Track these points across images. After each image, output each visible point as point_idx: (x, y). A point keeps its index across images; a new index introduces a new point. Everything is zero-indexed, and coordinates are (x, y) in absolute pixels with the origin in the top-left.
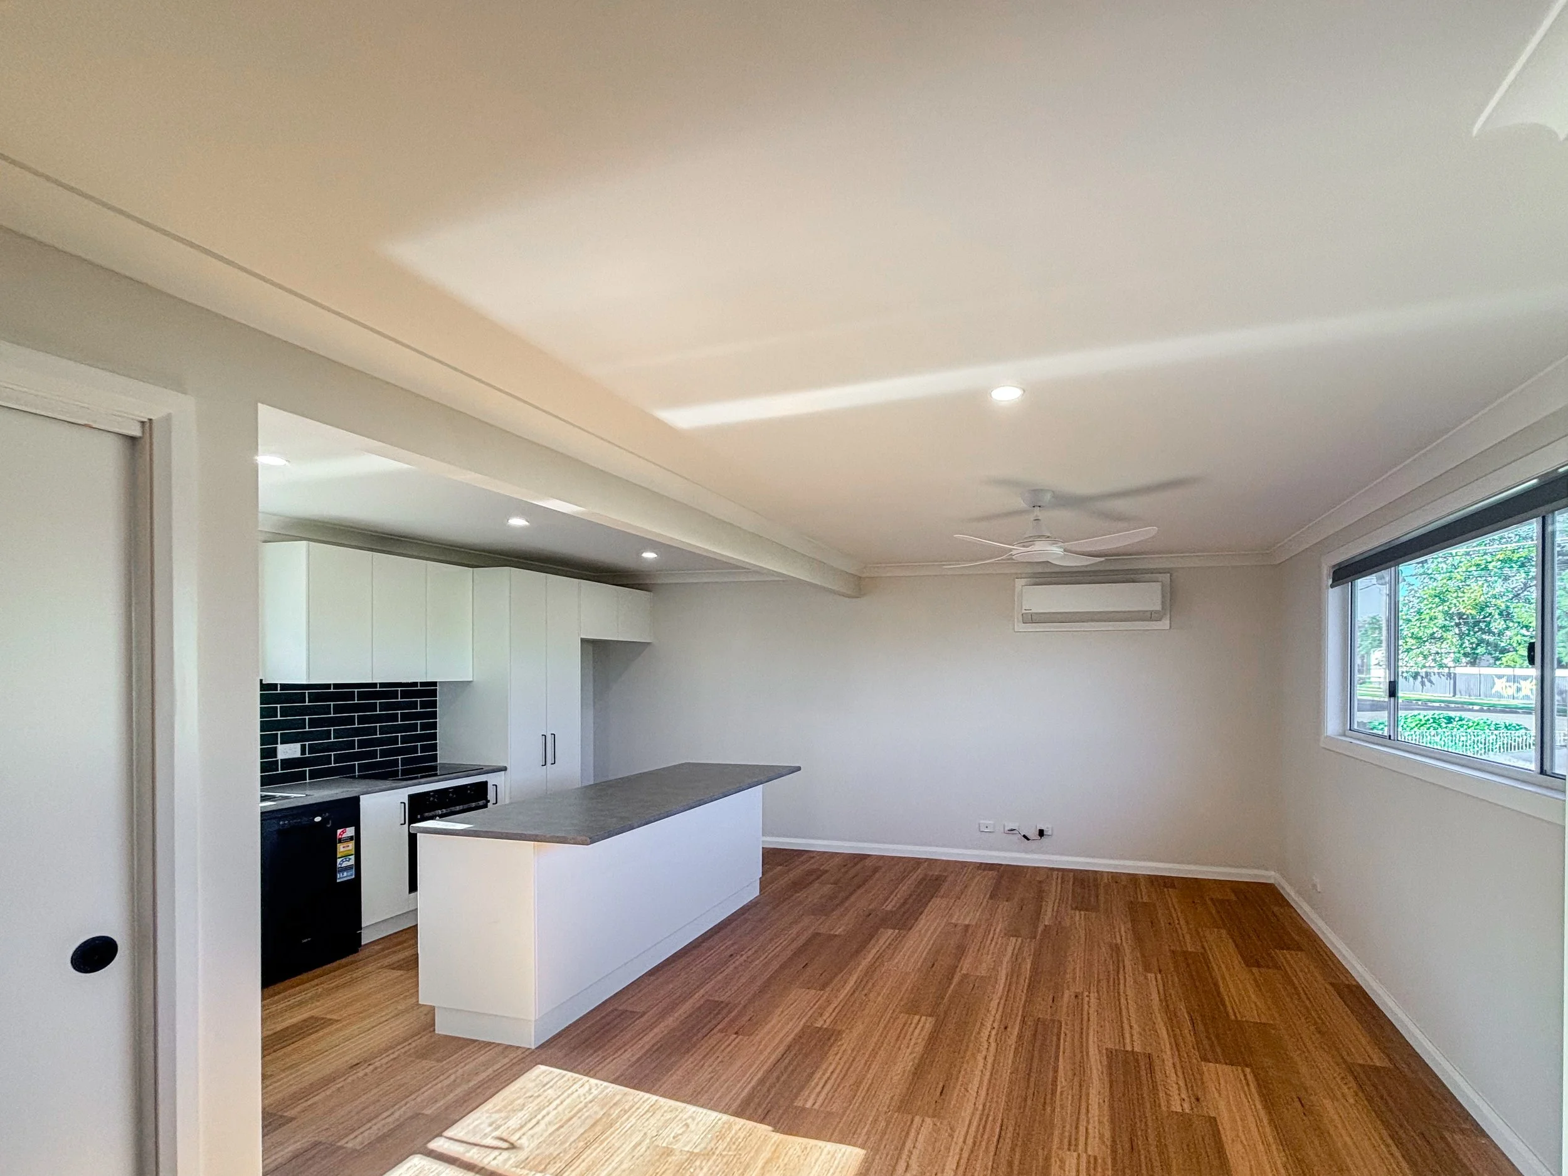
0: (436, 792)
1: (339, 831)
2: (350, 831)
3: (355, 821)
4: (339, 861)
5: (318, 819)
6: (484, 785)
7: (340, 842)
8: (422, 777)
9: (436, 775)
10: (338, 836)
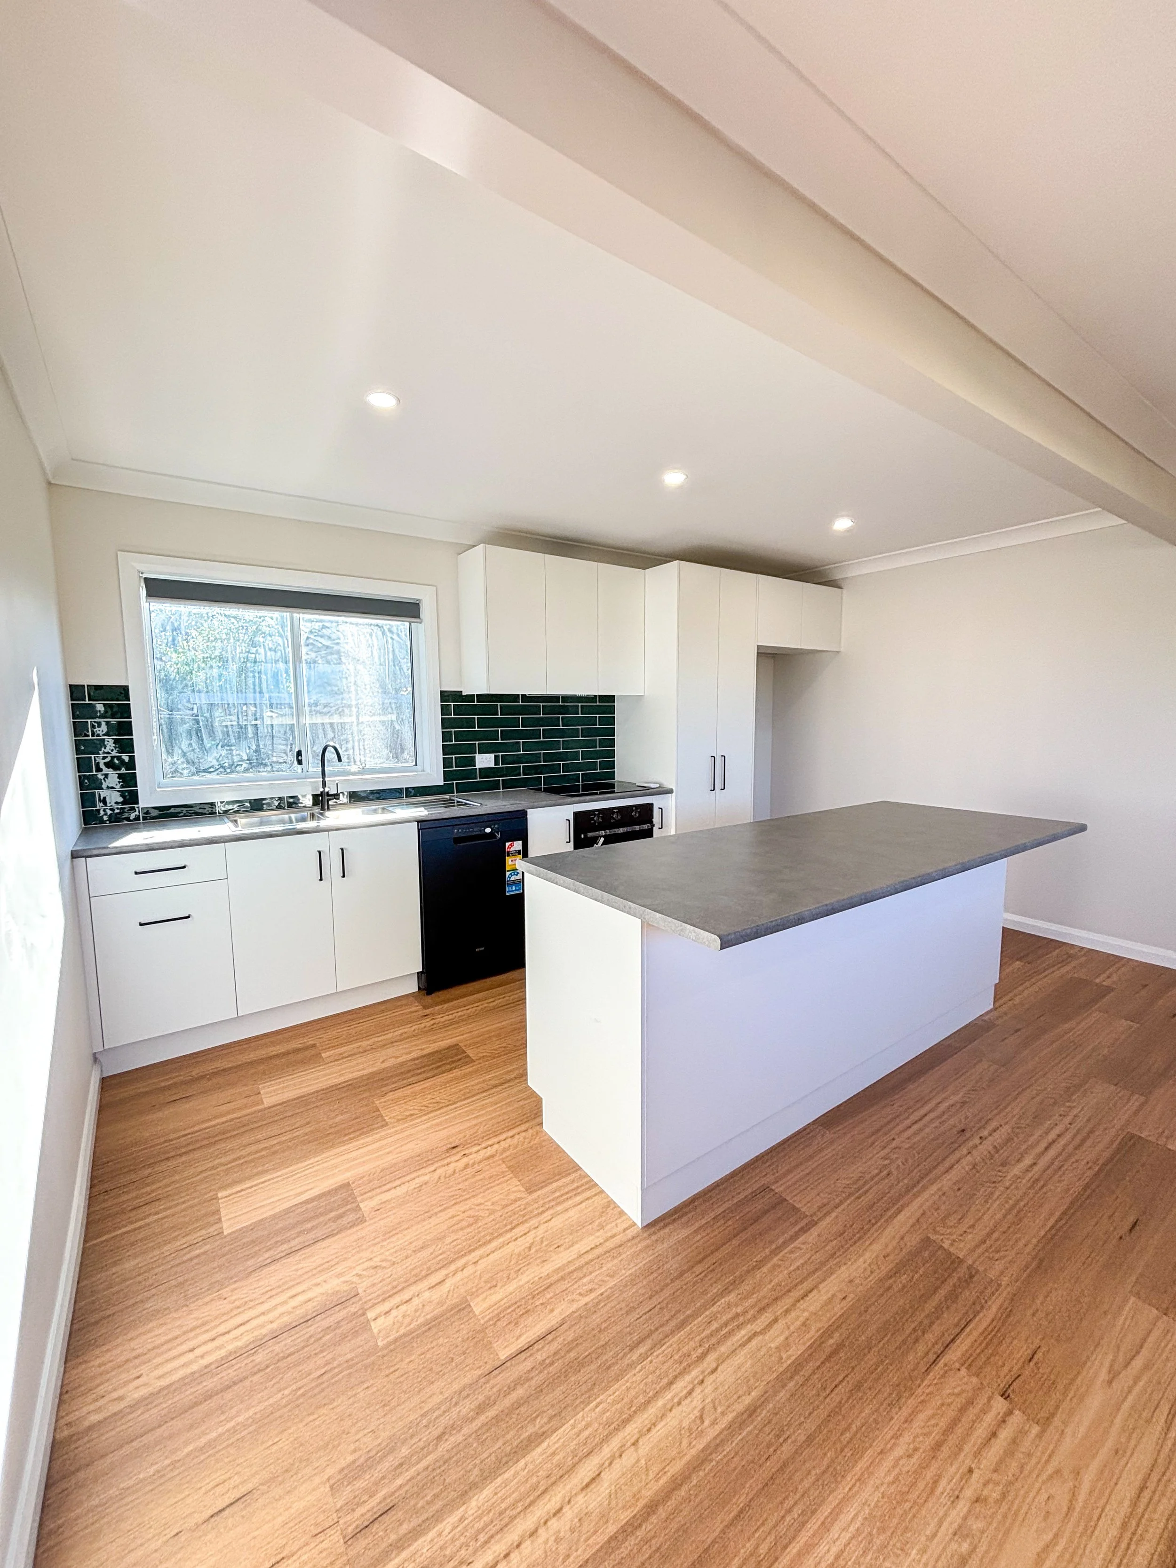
0: (600, 811)
1: (507, 844)
2: (518, 845)
3: (523, 836)
4: (508, 874)
5: (488, 830)
6: (650, 806)
7: (508, 855)
8: (601, 793)
9: (614, 792)
10: (507, 850)
